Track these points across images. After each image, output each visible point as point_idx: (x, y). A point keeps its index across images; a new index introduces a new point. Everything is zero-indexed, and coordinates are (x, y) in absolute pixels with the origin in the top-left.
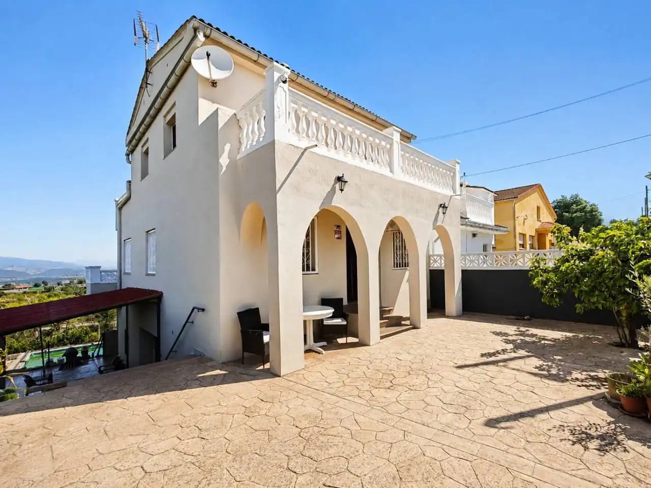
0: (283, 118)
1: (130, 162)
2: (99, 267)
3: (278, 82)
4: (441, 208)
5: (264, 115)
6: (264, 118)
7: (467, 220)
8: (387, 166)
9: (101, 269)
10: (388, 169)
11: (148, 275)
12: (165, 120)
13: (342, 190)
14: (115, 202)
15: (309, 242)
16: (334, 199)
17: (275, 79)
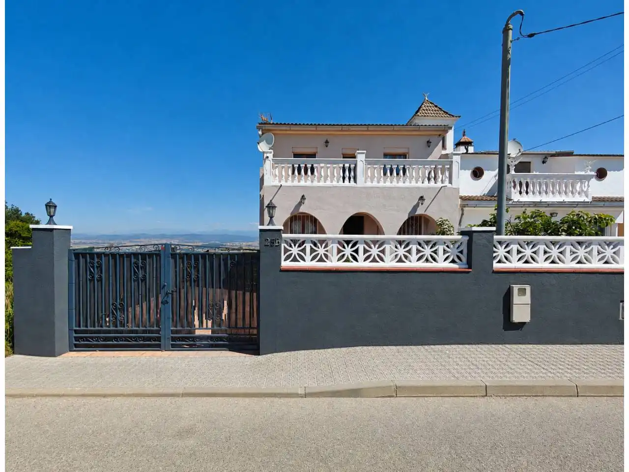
4: (420, 200)
7: (511, 201)
17: (265, 157)
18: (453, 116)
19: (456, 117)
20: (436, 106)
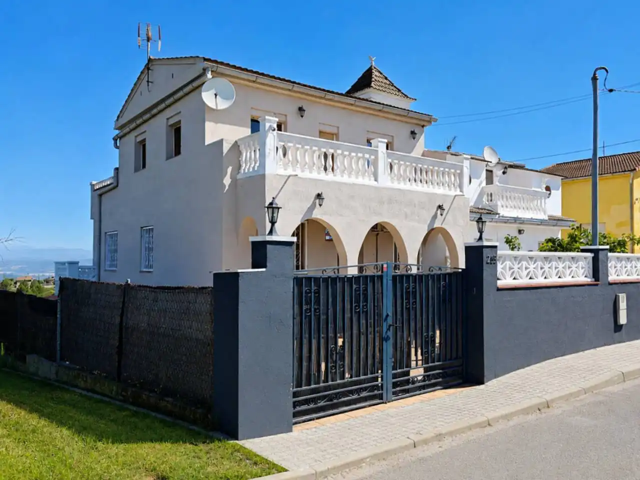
0: (273, 152)
1: (117, 147)
2: (77, 263)
3: (269, 130)
4: (439, 210)
5: (258, 148)
6: (259, 150)
7: (497, 216)
8: (372, 176)
9: (80, 264)
10: (373, 179)
11: (141, 272)
12: (167, 122)
13: (320, 205)
14: (90, 186)
15: (299, 244)
16: (314, 212)
17: (267, 128)
18: (408, 97)
19: (410, 98)
20: (386, 78)
